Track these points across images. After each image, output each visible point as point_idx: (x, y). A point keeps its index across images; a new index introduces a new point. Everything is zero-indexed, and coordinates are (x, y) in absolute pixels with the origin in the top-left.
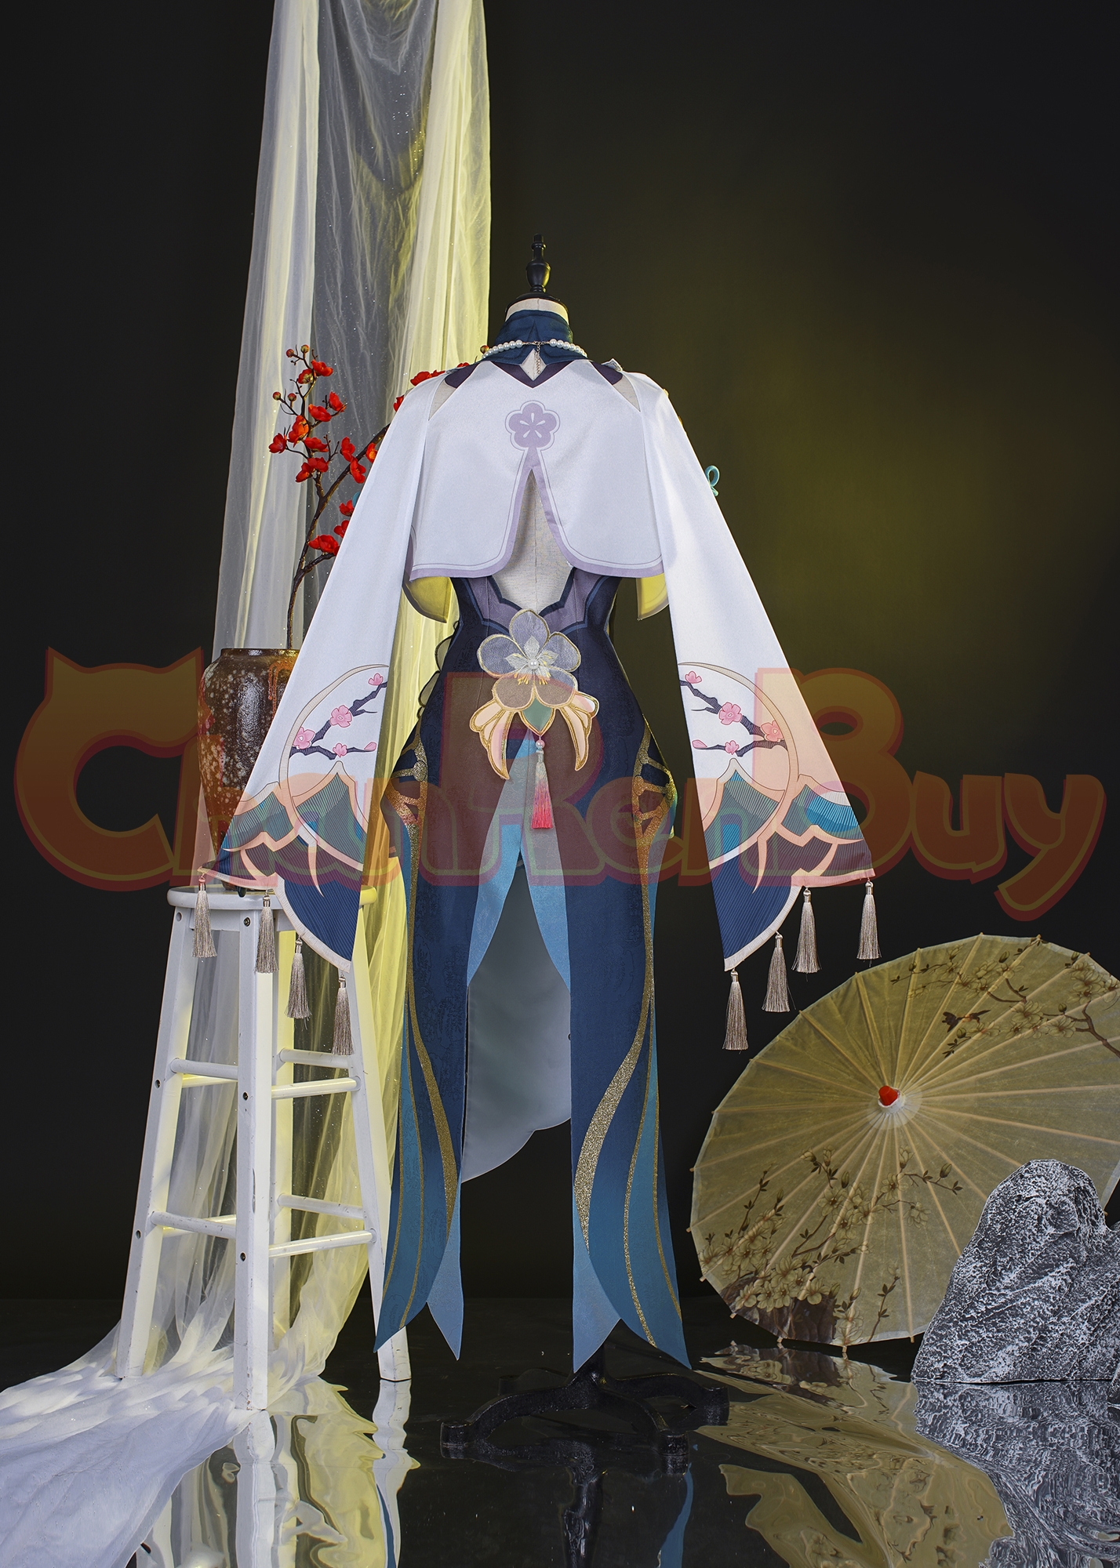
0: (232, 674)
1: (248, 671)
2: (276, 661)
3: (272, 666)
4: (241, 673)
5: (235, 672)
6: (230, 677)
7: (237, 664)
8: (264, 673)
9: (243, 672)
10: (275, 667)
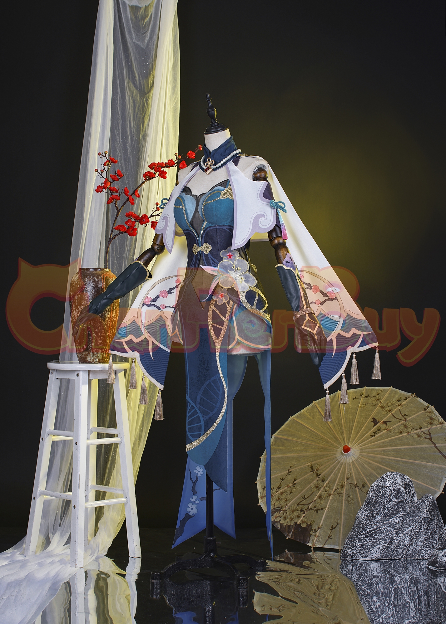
0: (87, 278)
1: (93, 277)
2: (104, 273)
3: (103, 275)
4: (91, 277)
5: (88, 277)
6: (86, 279)
7: (88, 274)
8: (100, 277)
9: (92, 277)
10: (104, 276)
